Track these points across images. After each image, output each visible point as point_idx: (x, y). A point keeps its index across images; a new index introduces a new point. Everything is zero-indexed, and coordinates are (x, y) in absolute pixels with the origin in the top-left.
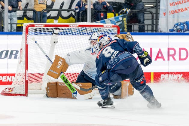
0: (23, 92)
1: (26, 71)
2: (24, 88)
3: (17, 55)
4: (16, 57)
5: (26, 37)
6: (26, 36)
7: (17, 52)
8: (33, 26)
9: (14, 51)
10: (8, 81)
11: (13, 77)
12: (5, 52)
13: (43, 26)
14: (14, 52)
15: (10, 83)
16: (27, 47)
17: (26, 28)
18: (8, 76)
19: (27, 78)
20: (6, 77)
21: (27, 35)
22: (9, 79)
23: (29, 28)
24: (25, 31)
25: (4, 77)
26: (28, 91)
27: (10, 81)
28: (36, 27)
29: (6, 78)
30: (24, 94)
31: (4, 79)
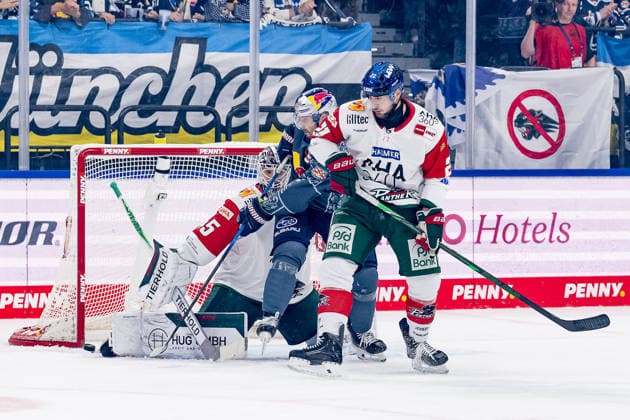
0: (72, 337)
1: (79, 278)
2: (74, 325)
3: (52, 235)
4: (48, 241)
5: (79, 184)
6: (79, 179)
7: (53, 226)
8: (99, 151)
9: (44, 225)
10: (30, 306)
11: (43, 295)
12: (20, 225)
13: (126, 151)
14: (45, 227)
15: (36, 313)
16: (81, 209)
17: (79, 158)
18: (28, 292)
19: (83, 296)
20: (22, 295)
21: (83, 179)
22: (32, 301)
23: (89, 157)
24: (76, 166)
25: (17, 295)
26: (86, 332)
27: (34, 306)
28: (107, 154)
29: (24, 298)
30: (75, 341)
31: (16, 301)
